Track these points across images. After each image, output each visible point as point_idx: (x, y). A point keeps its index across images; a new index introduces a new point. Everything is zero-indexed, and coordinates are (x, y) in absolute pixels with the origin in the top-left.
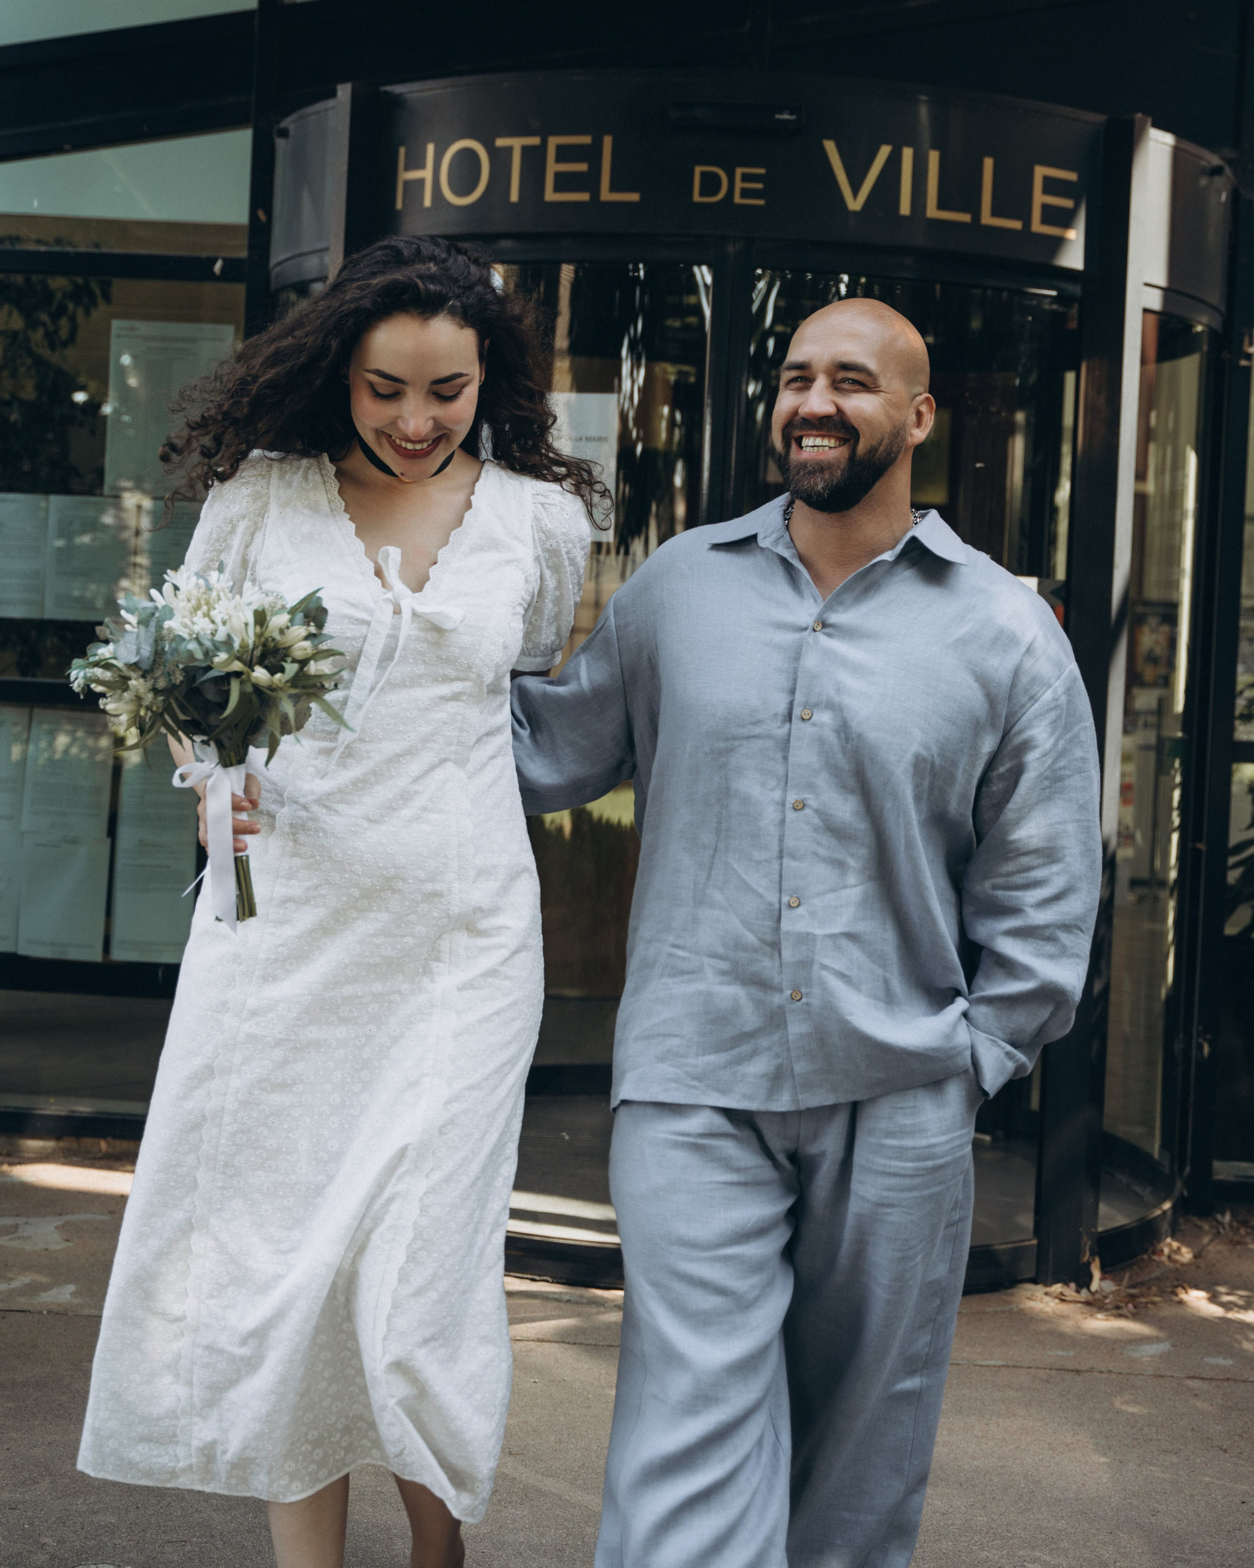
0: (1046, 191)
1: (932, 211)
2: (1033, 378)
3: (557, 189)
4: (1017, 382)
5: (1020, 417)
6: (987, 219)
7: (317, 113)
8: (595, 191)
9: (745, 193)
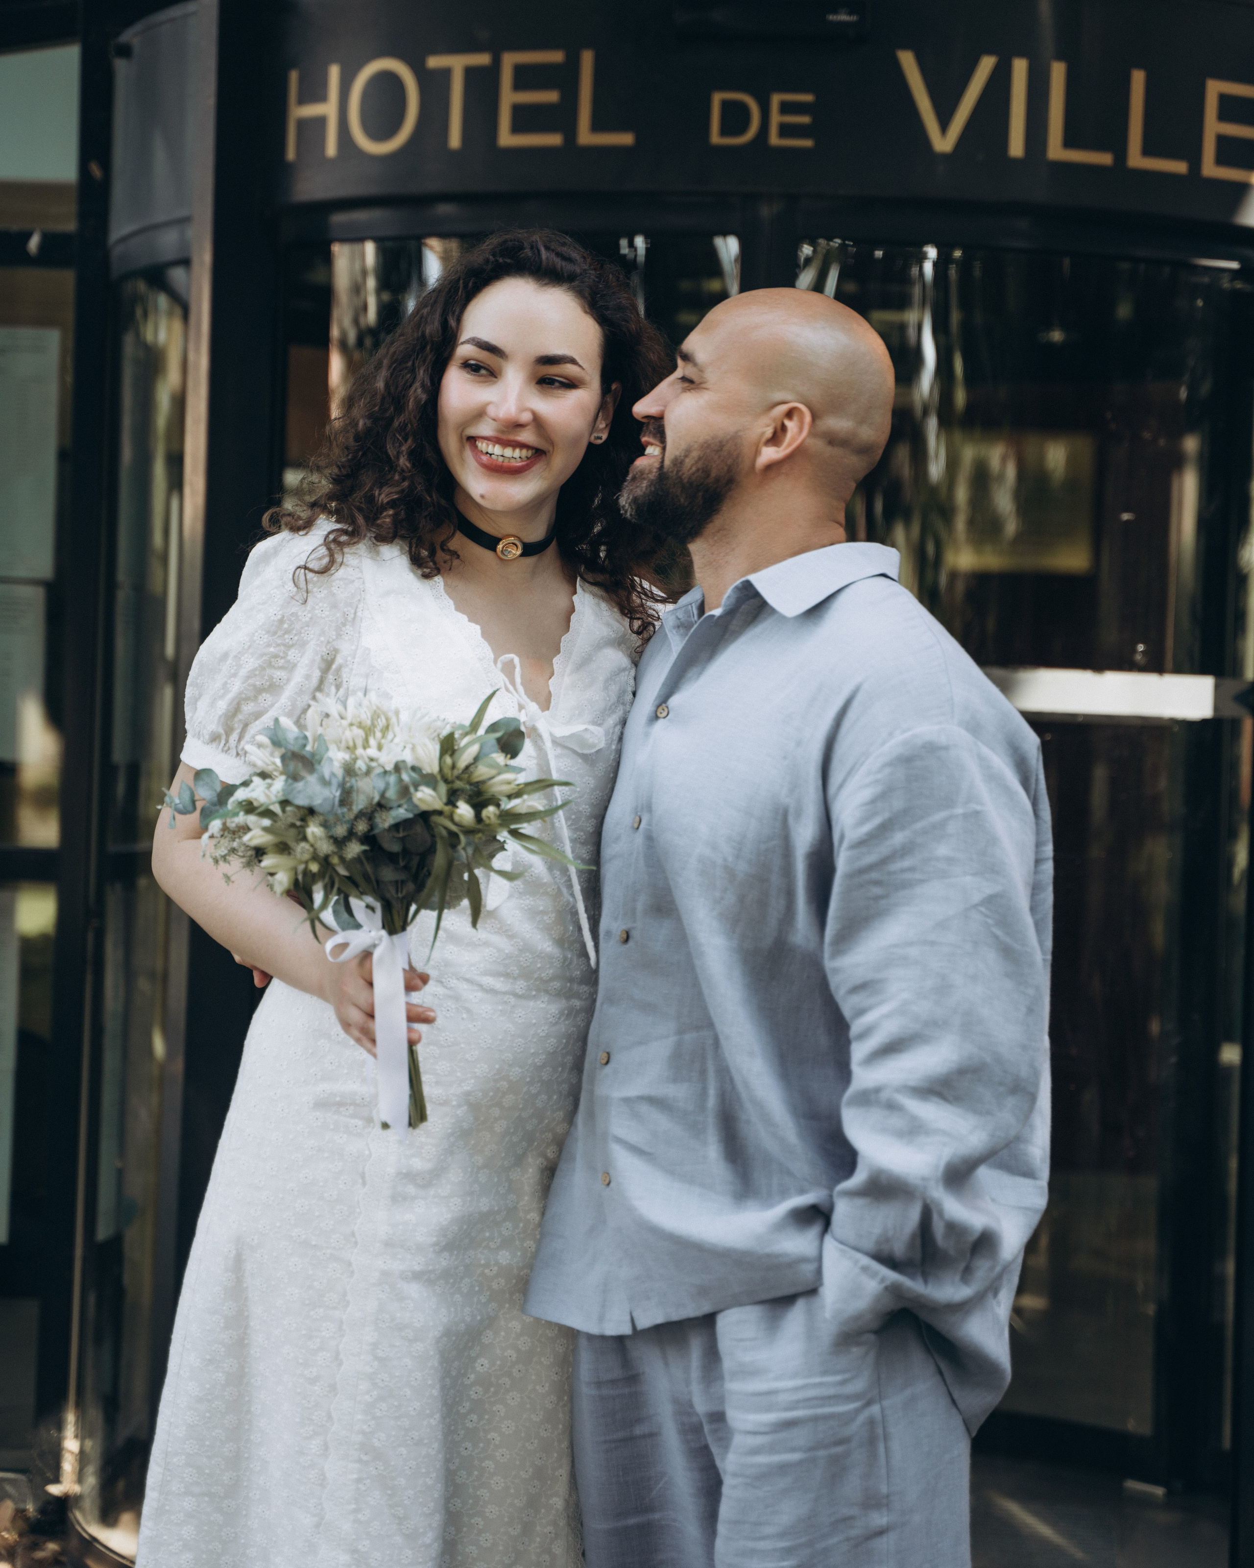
0: (1224, 116)
1: (1056, 150)
2: (1206, 388)
3: (517, 128)
4: (1183, 394)
5: (1191, 444)
6: (1136, 159)
7: (173, 20)
8: (570, 132)
9: (786, 130)
